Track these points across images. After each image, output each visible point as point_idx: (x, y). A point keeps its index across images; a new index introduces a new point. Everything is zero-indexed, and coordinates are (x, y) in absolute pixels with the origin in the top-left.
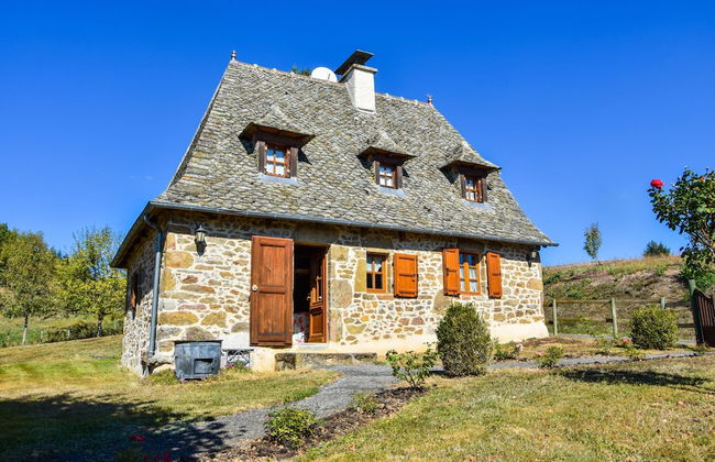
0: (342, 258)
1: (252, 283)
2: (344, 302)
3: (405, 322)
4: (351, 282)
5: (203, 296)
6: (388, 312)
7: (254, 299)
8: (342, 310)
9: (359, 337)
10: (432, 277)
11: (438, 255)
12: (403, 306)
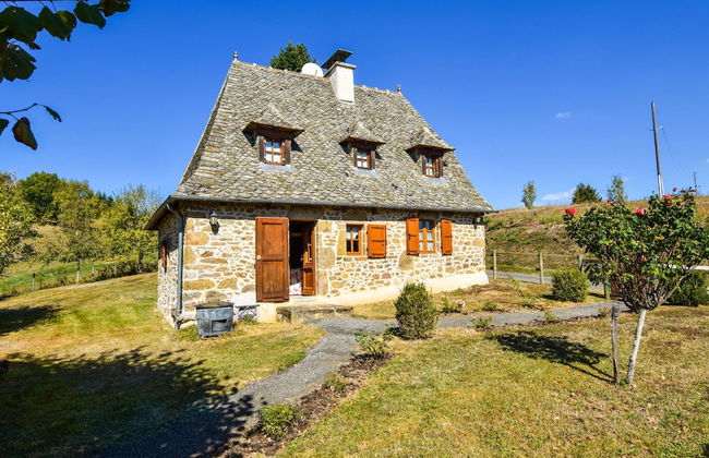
0: (327, 230)
1: (257, 253)
2: (329, 264)
3: (376, 277)
4: (335, 249)
5: (218, 266)
6: (363, 270)
7: (259, 266)
8: (327, 270)
9: (340, 290)
10: (398, 241)
11: (403, 224)
12: (375, 265)
